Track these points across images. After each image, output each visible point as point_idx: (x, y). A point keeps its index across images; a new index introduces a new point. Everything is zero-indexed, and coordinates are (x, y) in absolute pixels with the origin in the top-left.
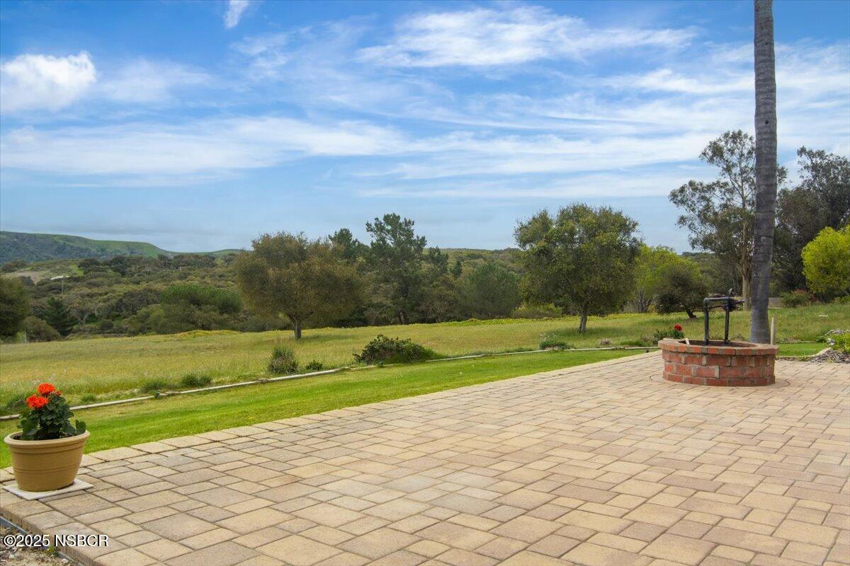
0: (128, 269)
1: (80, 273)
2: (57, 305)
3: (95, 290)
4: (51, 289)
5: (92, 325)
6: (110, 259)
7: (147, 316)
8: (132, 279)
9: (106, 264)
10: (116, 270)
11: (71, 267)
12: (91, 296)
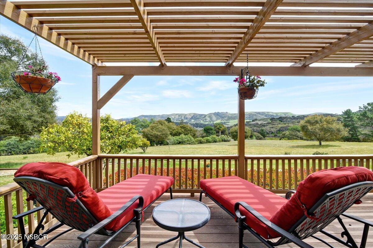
0: (283, 120)
1: (270, 122)
2: (263, 130)
3: (274, 126)
4: (263, 126)
5: (272, 135)
6: (278, 117)
7: (285, 134)
8: (284, 123)
9: (277, 119)
10: (280, 120)
11: (268, 120)
12: (272, 127)
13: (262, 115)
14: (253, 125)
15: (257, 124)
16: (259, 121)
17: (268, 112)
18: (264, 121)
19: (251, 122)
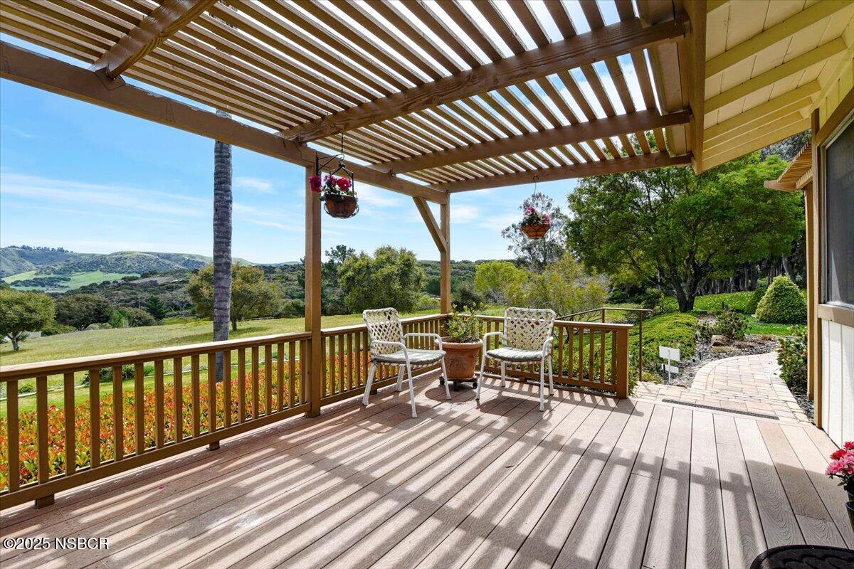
4: (167, 288)
5: (188, 311)
13: (176, 261)
14: (141, 286)
15: (155, 284)
16: (162, 276)
17: (190, 256)
18: (176, 277)
19: (137, 278)
